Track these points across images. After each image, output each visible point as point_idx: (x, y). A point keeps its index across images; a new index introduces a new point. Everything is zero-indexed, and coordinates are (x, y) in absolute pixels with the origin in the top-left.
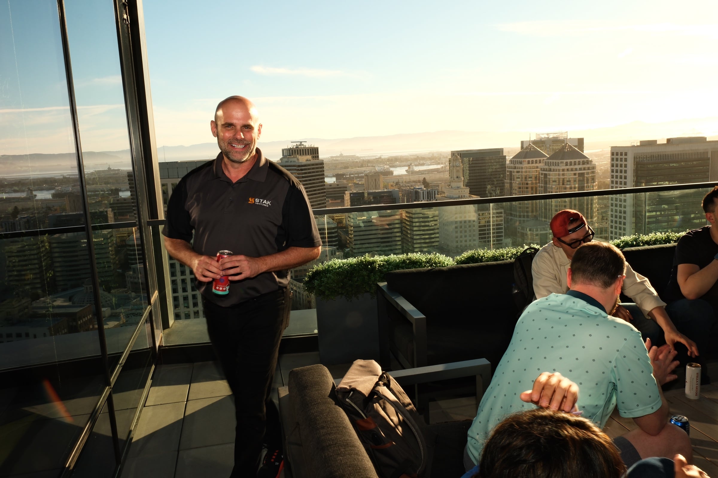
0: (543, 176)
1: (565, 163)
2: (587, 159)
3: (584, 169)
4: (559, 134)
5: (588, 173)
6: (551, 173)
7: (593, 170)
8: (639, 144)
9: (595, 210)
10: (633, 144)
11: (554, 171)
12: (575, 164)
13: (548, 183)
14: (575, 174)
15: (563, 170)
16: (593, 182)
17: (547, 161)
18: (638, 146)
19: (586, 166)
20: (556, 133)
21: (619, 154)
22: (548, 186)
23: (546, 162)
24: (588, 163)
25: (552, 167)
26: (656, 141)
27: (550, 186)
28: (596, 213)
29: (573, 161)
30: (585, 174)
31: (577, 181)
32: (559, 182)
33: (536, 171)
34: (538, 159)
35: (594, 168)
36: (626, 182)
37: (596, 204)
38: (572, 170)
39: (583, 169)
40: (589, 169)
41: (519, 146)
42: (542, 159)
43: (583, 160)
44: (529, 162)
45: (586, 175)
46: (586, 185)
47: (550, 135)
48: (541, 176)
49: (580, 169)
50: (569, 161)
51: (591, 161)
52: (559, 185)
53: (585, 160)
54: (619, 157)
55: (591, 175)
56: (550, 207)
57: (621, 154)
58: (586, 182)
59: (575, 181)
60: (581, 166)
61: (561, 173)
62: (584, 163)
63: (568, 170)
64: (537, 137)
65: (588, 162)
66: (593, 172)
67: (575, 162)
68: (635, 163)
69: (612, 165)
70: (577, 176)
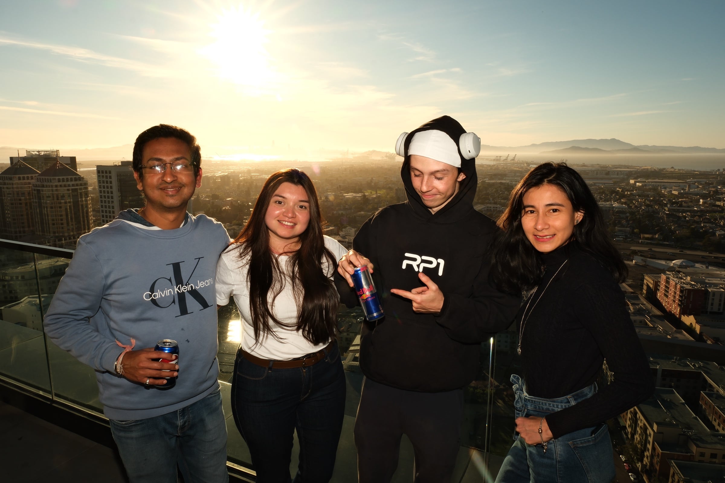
0: (36, 192)
1: (57, 179)
2: (78, 176)
3: (77, 185)
4: (50, 152)
5: (81, 189)
6: (44, 189)
7: (85, 186)
8: (120, 164)
9: (91, 222)
10: (115, 164)
11: (47, 187)
12: (67, 180)
13: (42, 199)
14: (68, 190)
15: (56, 186)
16: (86, 196)
17: (39, 177)
18: (119, 166)
19: (78, 182)
20: (48, 151)
22: (42, 201)
23: (37, 178)
24: (80, 180)
25: (45, 184)
27: (45, 201)
28: (93, 225)
29: (65, 177)
30: (78, 189)
31: (71, 196)
32: (53, 196)
33: (28, 188)
34: (30, 175)
35: (86, 184)
36: (113, 196)
37: (92, 217)
38: (65, 186)
39: (75, 185)
40: (81, 185)
41: (9, 162)
42: (34, 175)
43: (74, 177)
44: (19, 179)
45: (79, 191)
46: (80, 199)
47: (41, 152)
48: (33, 192)
49: (73, 185)
50: (61, 178)
51: (83, 178)
52: (53, 200)
53: (77, 177)
54: (104, 174)
55: (84, 191)
56: (47, 221)
57: (106, 172)
58: (79, 197)
59: (69, 196)
60: (73, 183)
61: (55, 188)
62: (76, 180)
63: (61, 186)
64: (28, 154)
65: (80, 178)
66: (87, 188)
67: (67, 179)
68: (119, 180)
69: (99, 182)
70: (71, 192)
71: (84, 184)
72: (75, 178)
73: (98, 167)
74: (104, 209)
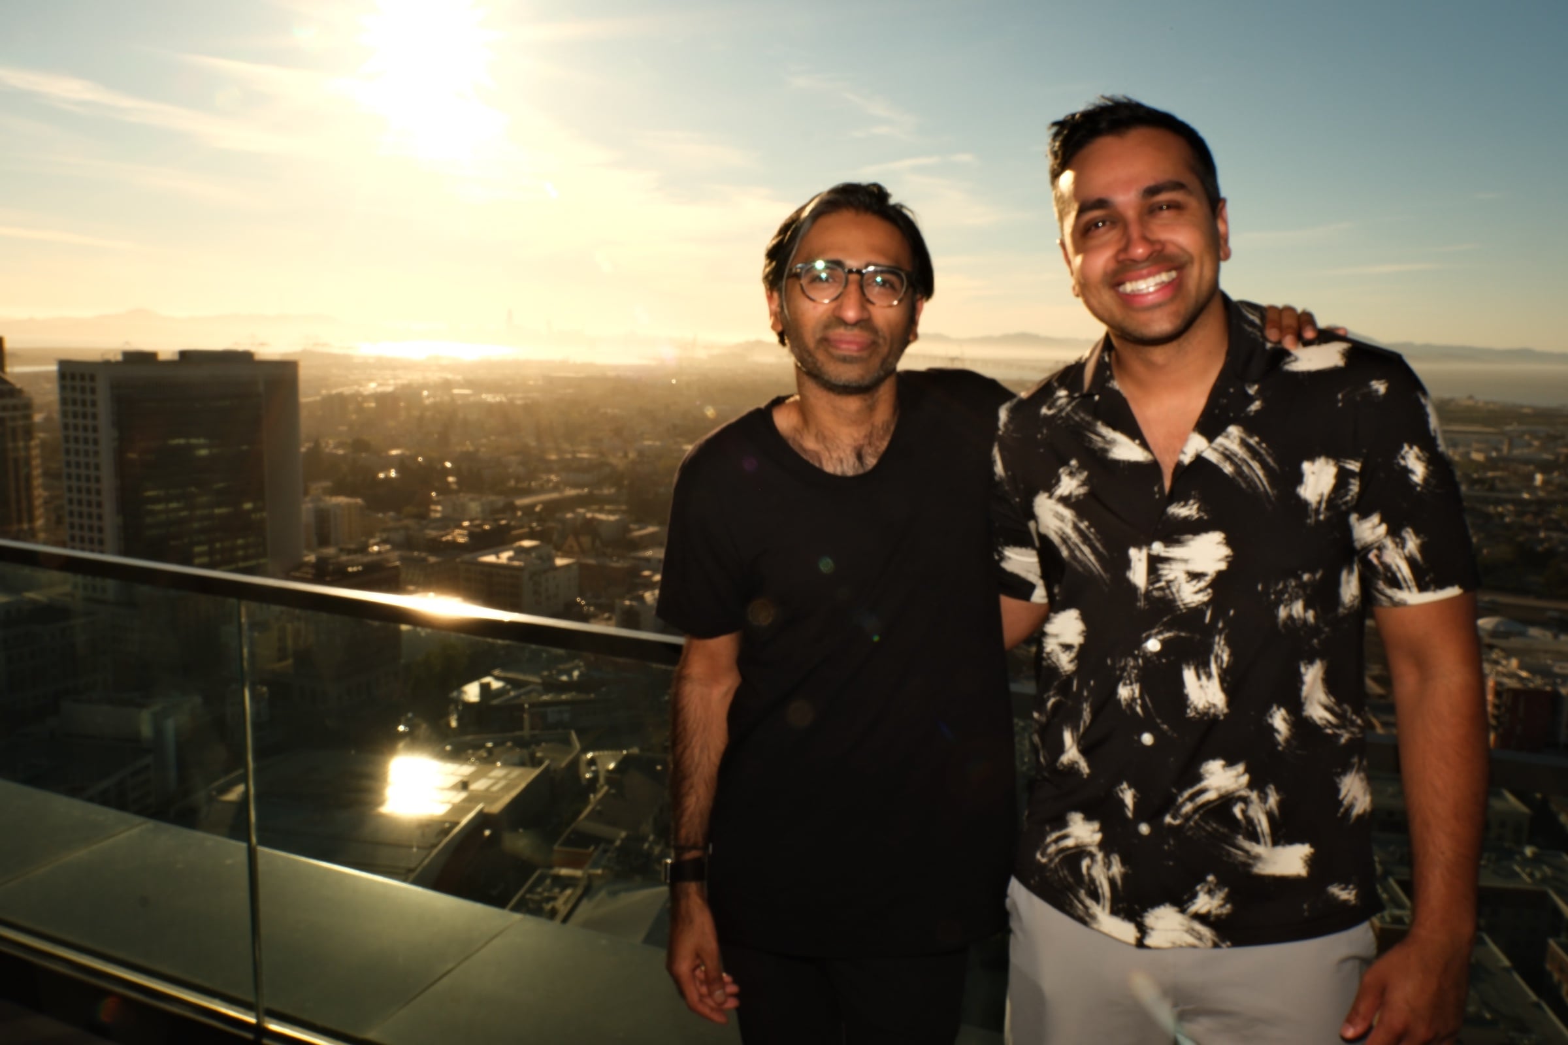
2: (8, 386)
5: (13, 419)
7: (25, 412)
8: (119, 358)
10: (107, 357)
16: (27, 438)
18: (117, 362)
19: (8, 401)
21: (78, 378)
24: (12, 396)
26: (153, 355)
30: (8, 419)
35: (27, 406)
36: (97, 438)
45: (9, 424)
46: (9, 445)
51: (20, 391)
53: (5, 387)
54: (78, 383)
55: (21, 423)
57: (83, 378)
58: (9, 439)
65: (13, 392)
66: (28, 417)
68: (114, 399)
69: (64, 401)
71: (23, 405)
73: (62, 363)
74: (74, 471)
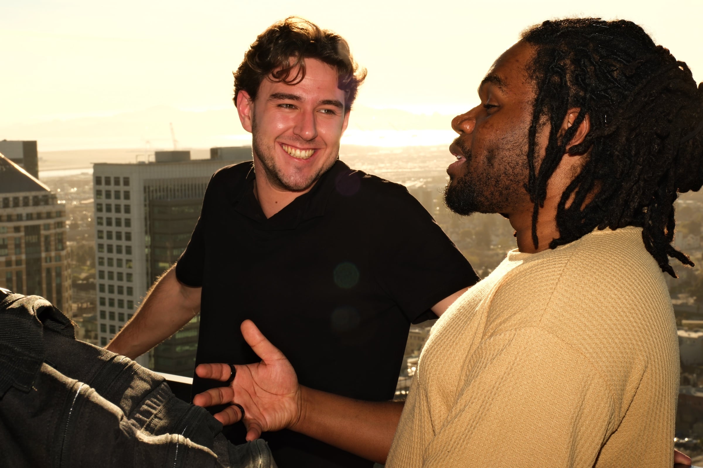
2: (43, 193)
3: (39, 216)
5: (47, 227)
7: (58, 220)
8: (153, 159)
12: (16, 204)
14: (17, 229)
16: (59, 247)
18: (151, 164)
19: (43, 209)
21: (112, 182)
24: (46, 203)
26: (186, 154)
29: (10, 196)
30: (42, 227)
31: (23, 245)
35: (60, 213)
38: (10, 218)
39: (35, 216)
40: (49, 216)
43: (34, 193)
45: (43, 232)
46: (43, 255)
49: (30, 217)
51: (53, 197)
53: (40, 194)
54: (112, 188)
55: (54, 231)
57: (117, 182)
58: (43, 248)
59: (18, 246)
60: (30, 210)
62: (37, 202)
65: (46, 199)
66: (60, 225)
67: (16, 199)
68: (147, 202)
69: (99, 208)
70: (22, 234)
71: (57, 212)
72: (35, 197)
73: (97, 166)
74: (106, 282)
